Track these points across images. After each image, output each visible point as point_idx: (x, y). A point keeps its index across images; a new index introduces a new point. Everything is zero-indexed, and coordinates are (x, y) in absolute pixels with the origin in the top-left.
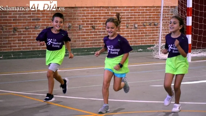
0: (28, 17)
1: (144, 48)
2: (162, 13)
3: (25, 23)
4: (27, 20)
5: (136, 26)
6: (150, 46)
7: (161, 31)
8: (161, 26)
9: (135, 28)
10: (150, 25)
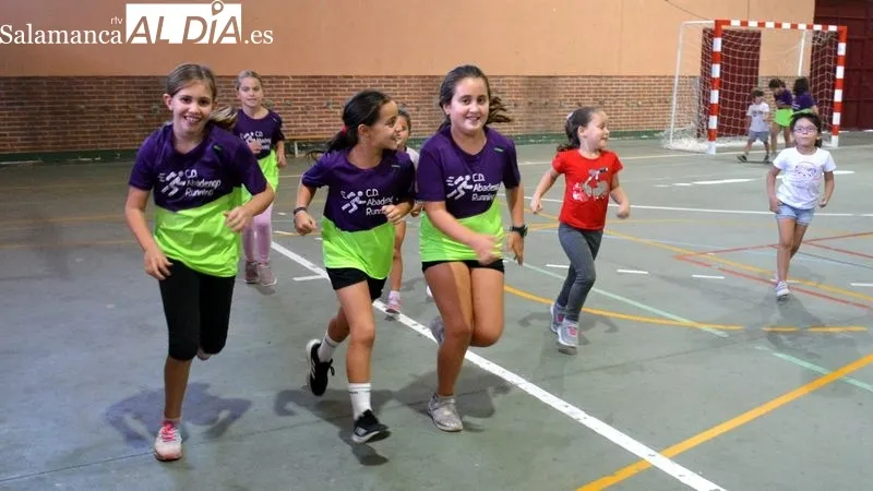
1: (651, 134)
2: (676, 85)
5: (640, 103)
6: (659, 131)
7: (674, 111)
8: (674, 103)
9: (639, 106)
10: (660, 102)
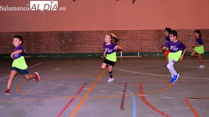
0: (184, 34)
3: (183, 37)
4: (183, 36)
